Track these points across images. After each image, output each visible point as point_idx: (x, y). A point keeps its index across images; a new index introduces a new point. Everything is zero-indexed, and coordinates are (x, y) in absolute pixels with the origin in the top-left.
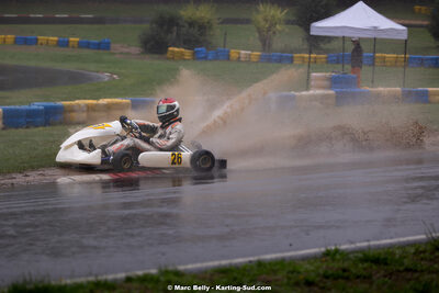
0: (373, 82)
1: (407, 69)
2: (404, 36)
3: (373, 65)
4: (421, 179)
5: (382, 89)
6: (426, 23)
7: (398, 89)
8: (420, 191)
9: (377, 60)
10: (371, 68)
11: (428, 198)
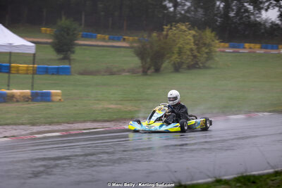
0: (8, 86)
1: (35, 76)
2: (33, 51)
3: (9, 72)
4: (44, 159)
5: (15, 91)
6: (50, 41)
7: (28, 91)
8: (42, 169)
9: (12, 69)
10: (6, 75)
11: (48, 174)
